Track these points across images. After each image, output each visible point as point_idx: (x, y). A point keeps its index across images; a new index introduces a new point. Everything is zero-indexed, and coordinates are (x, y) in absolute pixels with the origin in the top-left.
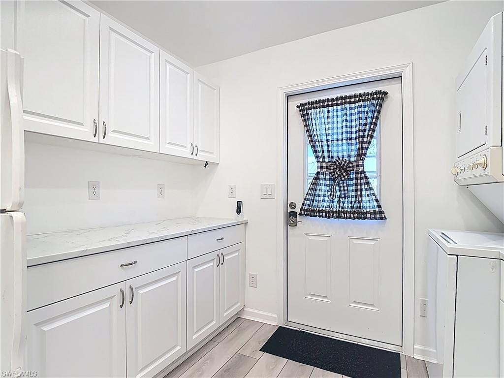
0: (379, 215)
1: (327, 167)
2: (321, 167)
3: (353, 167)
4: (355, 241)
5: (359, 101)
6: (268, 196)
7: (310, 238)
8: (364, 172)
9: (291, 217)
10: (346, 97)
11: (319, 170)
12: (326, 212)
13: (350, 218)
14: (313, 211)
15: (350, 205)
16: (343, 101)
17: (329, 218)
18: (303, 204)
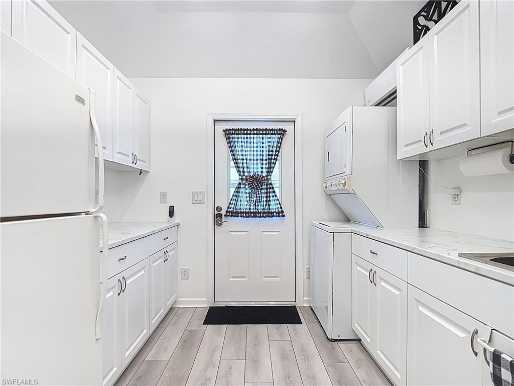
0: (281, 214)
1: (246, 180)
2: (242, 179)
3: (264, 180)
4: (265, 233)
5: (269, 134)
6: (199, 202)
7: (233, 233)
8: (272, 184)
9: (218, 218)
10: (260, 130)
11: (240, 181)
12: (246, 213)
13: (263, 216)
14: (237, 212)
15: (262, 208)
16: (258, 132)
17: (248, 217)
18: (228, 208)
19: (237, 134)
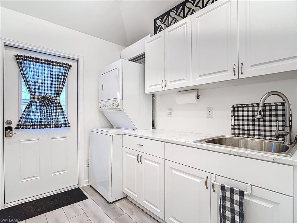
0: (67, 125)
1: (38, 99)
2: (34, 98)
3: (54, 100)
4: (54, 140)
5: (58, 66)
7: (24, 143)
8: (60, 103)
9: (8, 130)
10: (50, 61)
11: (32, 100)
12: (37, 125)
13: (53, 127)
14: (28, 125)
15: (52, 121)
17: (40, 128)
18: (20, 121)
19: (29, 61)
